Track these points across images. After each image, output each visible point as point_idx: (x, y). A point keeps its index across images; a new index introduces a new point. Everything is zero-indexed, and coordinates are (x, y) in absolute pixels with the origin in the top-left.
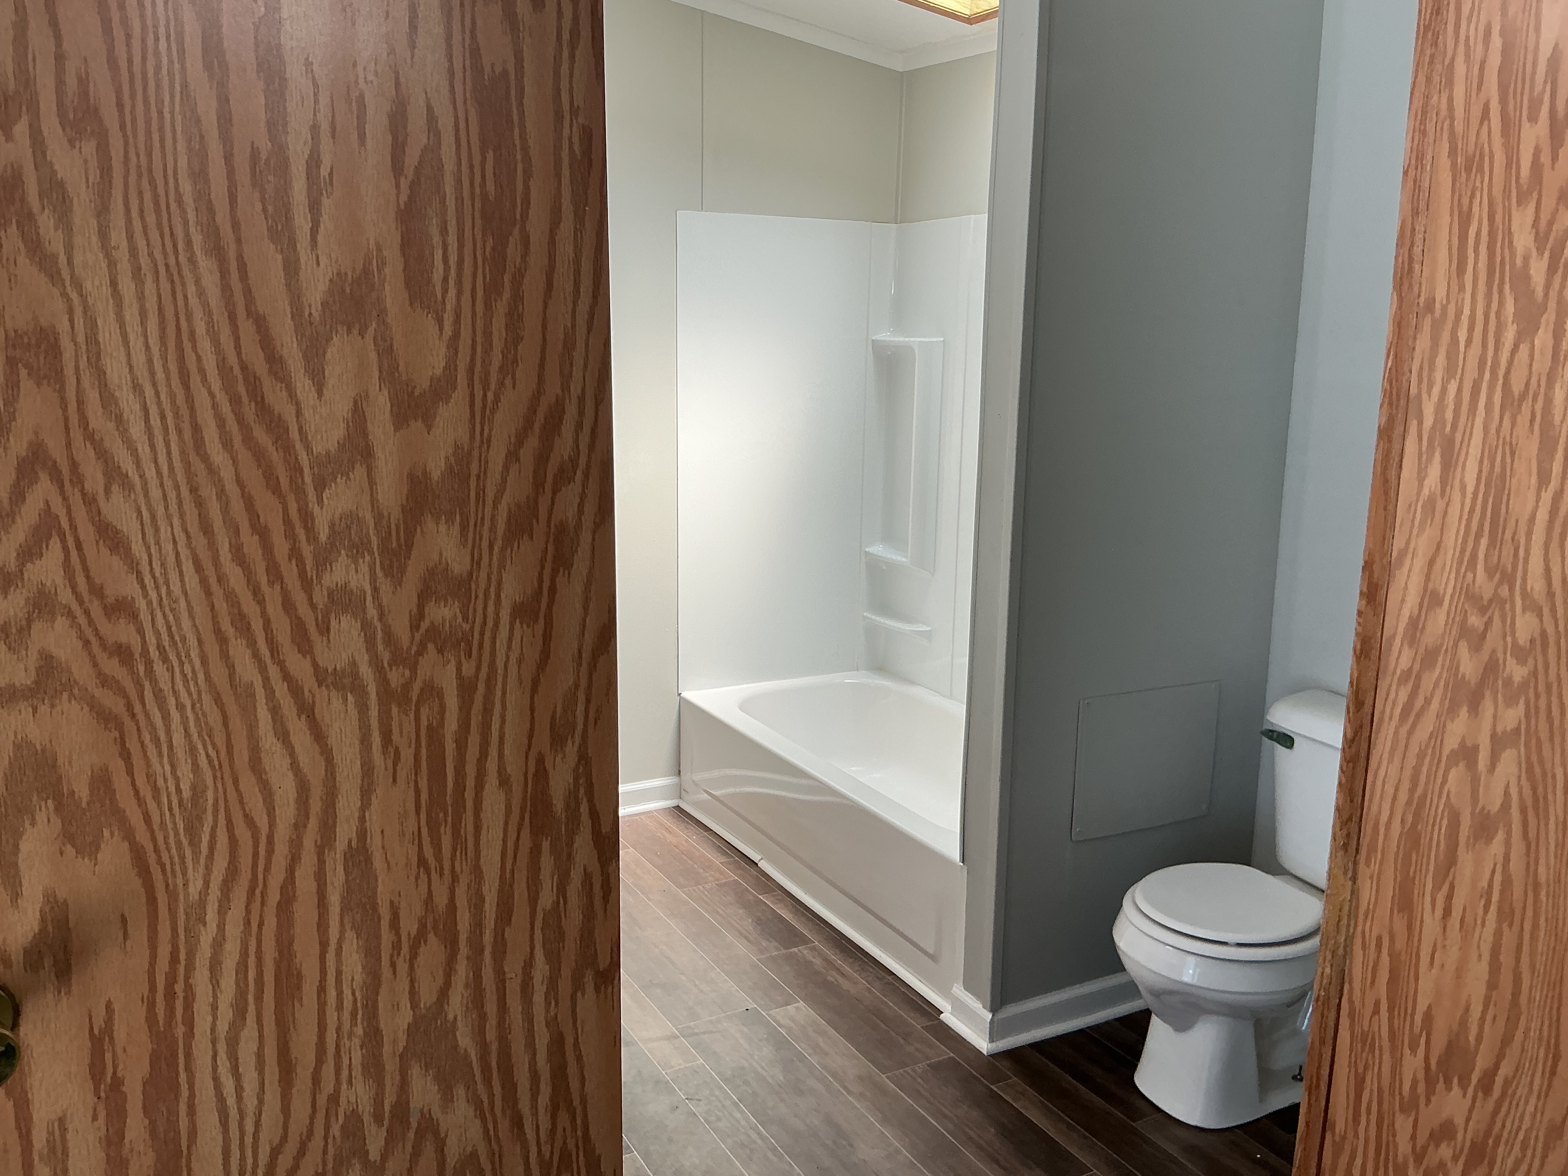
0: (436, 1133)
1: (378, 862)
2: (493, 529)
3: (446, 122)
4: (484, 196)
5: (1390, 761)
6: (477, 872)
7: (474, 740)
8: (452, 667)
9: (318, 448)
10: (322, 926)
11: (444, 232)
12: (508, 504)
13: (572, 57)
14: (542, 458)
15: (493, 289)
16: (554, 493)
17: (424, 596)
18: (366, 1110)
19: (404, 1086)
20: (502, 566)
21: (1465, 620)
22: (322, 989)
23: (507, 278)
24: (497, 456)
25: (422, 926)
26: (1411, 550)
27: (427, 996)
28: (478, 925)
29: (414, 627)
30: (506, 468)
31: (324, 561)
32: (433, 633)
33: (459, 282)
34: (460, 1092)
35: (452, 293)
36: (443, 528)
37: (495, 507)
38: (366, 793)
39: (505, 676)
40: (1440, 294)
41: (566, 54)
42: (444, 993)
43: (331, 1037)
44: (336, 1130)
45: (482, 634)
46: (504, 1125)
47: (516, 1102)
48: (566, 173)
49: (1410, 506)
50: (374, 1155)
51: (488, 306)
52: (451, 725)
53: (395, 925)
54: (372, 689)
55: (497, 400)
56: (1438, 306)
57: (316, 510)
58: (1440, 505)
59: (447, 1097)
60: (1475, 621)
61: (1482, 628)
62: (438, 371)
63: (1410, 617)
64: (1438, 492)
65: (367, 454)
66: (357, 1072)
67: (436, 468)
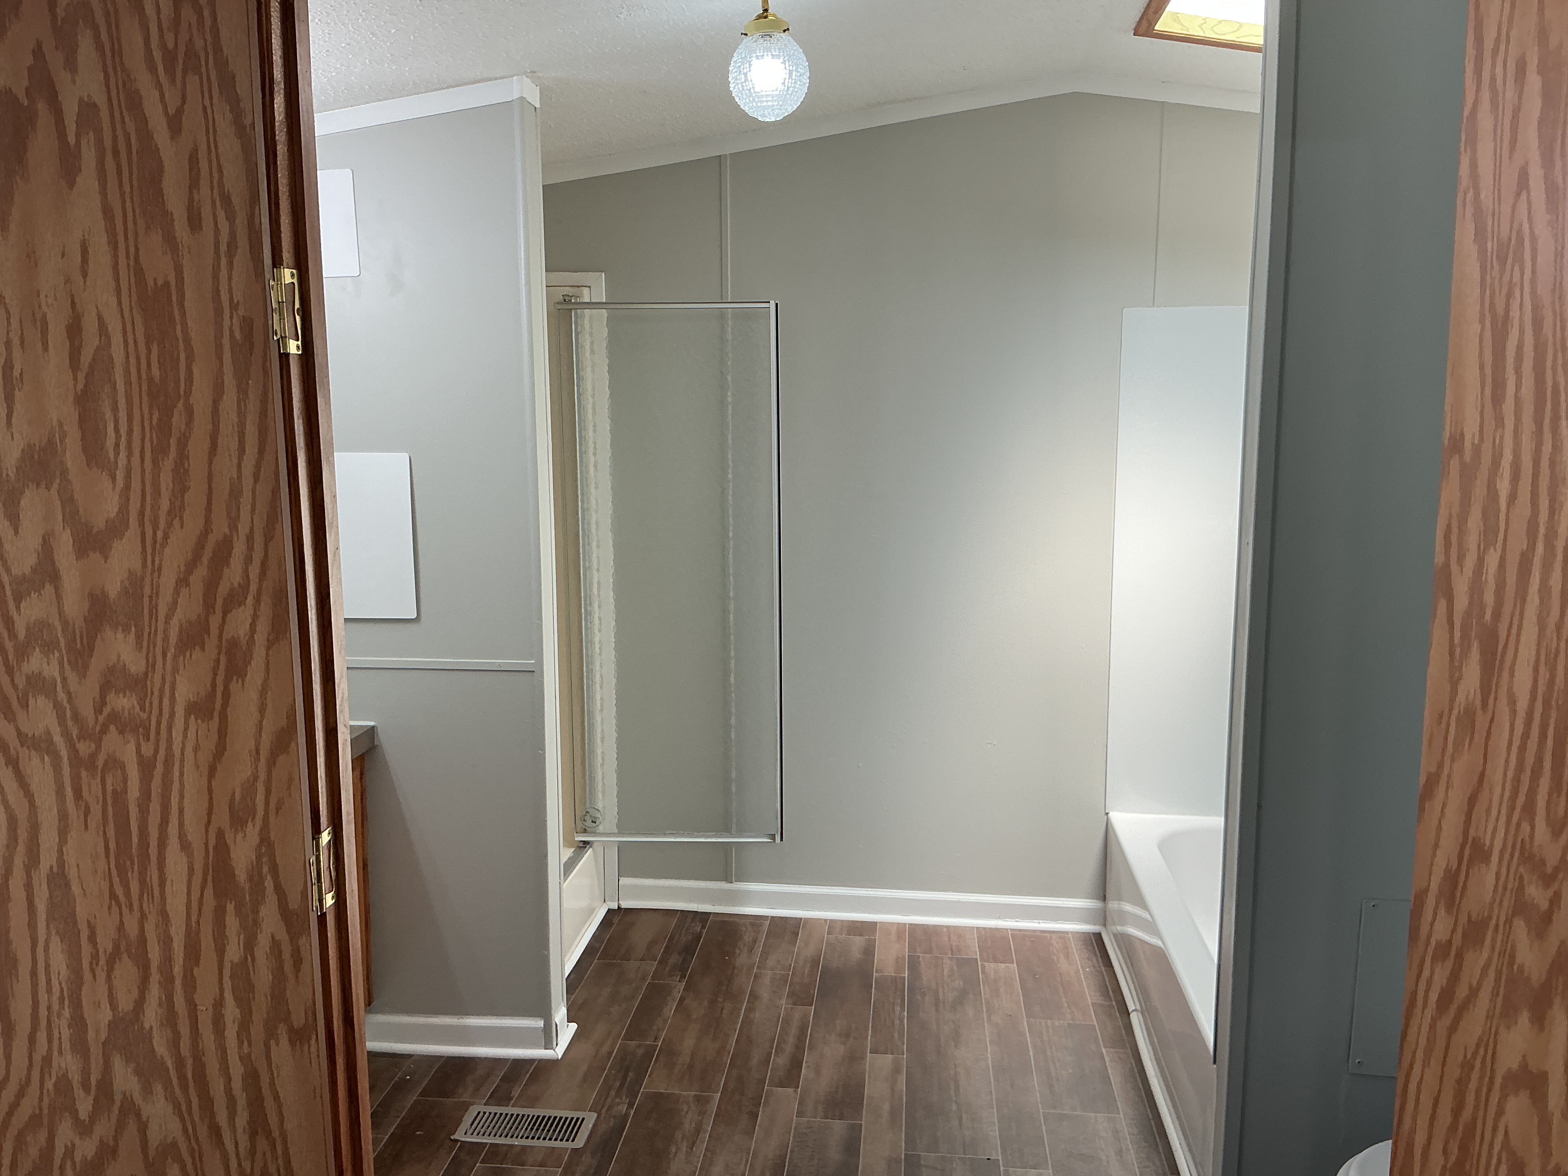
0: (138, 1115)
1: (75, 888)
2: (166, 639)
3: (114, 326)
4: (150, 379)
5: (1426, 1063)
6: (164, 914)
7: (155, 808)
8: (131, 747)
9: (16, 571)
10: (32, 925)
11: (115, 408)
12: (180, 620)
13: (230, 264)
14: (211, 587)
15: (160, 450)
16: (225, 613)
17: (106, 687)
18: (75, 1078)
19: (107, 1068)
20: (175, 670)
21: (1521, 888)
22: (34, 973)
23: (173, 441)
24: (168, 580)
25: (117, 948)
26: (1444, 777)
27: (126, 1003)
28: (167, 959)
29: (98, 710)
30: (177, 592)
31: (23, 652)
32: (114, 718)
33: (129, 447)
34: (158, 1089)
35: (123, 455)
36: (120, 635)
37: (167, 622)
38: (63, 833)
39: (182, 761)
40: (1471, 430)
41: (224, 261)
42: (140, 1004)
43: (43, 1013)
44: (49, 1085)
45: (159, 723)
46: (203, 1131)
47: (213, 1115)
48: (227, 356)
49: (1441, 715)
50: (83, 1115)
51: (155, 463)
52: (134, 792)
53: (92, 939)
54: (64, 754)
55: (166, 537)
56: (1468, 444)
57: (15, 616)
58: (1481, 721)
59: (147, 1090)
60: (1536, 894)
61: (1544, 905)
62: (113, 515)
63: (1447, 871)
64: (1478, 703)
65: (55, 577)
66: (66, 1045)
67: (113, 588)
